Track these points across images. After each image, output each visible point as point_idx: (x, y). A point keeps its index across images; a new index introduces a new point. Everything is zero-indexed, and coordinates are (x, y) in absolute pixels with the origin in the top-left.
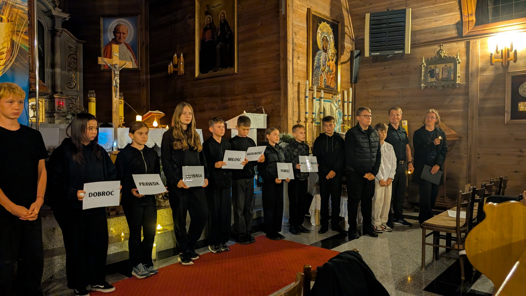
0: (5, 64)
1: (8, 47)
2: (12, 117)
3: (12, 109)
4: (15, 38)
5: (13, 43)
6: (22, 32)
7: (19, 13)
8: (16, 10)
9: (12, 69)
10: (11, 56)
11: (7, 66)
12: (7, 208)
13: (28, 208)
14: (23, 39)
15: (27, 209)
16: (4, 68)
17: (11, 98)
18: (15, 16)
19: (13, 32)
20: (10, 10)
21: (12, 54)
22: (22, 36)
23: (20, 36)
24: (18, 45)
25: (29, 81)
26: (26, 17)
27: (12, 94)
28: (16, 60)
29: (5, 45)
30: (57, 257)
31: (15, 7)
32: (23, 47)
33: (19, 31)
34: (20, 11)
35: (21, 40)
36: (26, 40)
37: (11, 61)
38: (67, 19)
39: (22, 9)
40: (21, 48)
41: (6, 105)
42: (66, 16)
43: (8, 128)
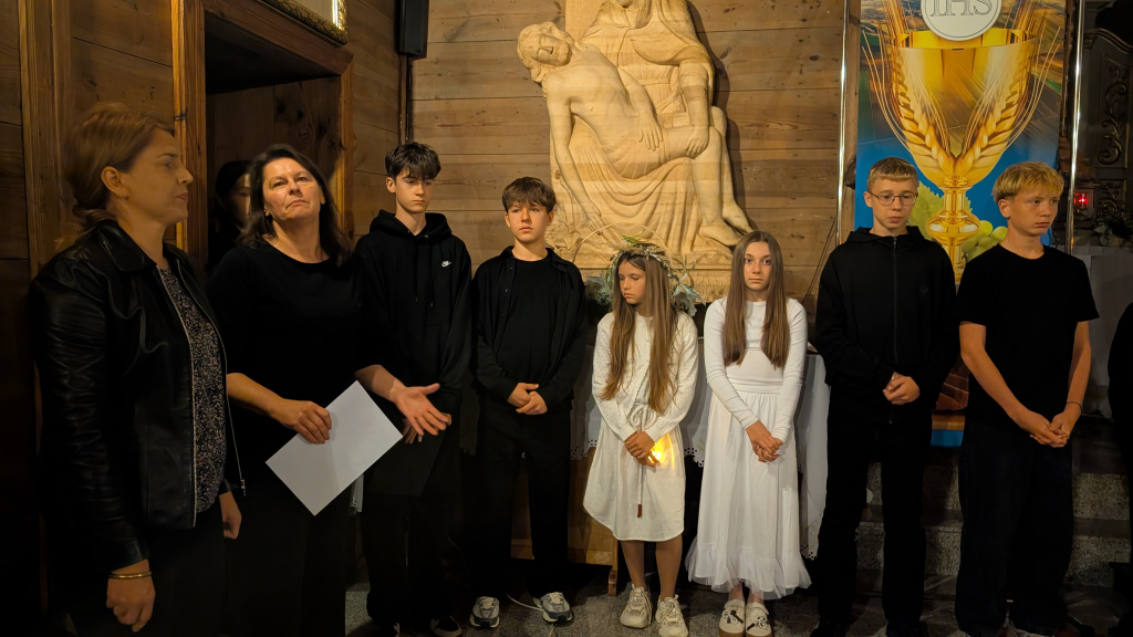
0: (1013, 126)
1: (1021, 92)
2: (1034, 231)
3: (1037, 214)
4: (1035, 71)
5: (1031, 80)
6: (1051, 54)
7: (1048, 17)
8: (1041, 12)
9: (1026, 134)
10: (1026, 108)
11: (1017, 129)
12: (1010, 413)
13: (1051, 421)
14: (1052, 68)
15: (1047, 422)
16: (1012, 135)
17: (1037, 194)
18: (1038, 24)
19: (1032, 59)
20: (1030, 15)
21: (1028, 104)
22: (1051, 62)
23: (1047, 64)
24: (1041, 83)
25: (1058, 155)
26: (1061, 20)
27: (1039, 186)
28: (1034, 117)
29: (1017, 88)
30: (1086, 538)
31: (1040, 6)
32: (1050, 86)
33: (1045, 55)
34: (1049, 11)
35: (1049, 74)
36: (1058, 69)
37: (1025, 119)
39: (1054, 6)
40: (1046, 90)
41: (1025, 207)
43: (1021, 253)
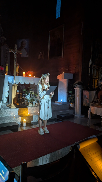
38: (6, 40)
42: (6, 39)
